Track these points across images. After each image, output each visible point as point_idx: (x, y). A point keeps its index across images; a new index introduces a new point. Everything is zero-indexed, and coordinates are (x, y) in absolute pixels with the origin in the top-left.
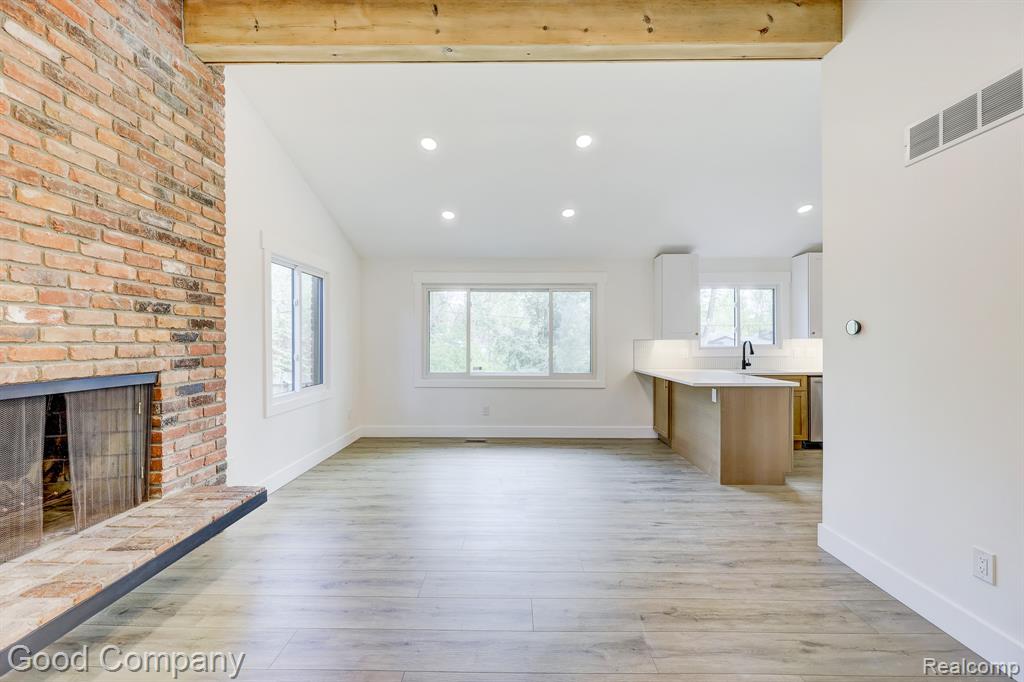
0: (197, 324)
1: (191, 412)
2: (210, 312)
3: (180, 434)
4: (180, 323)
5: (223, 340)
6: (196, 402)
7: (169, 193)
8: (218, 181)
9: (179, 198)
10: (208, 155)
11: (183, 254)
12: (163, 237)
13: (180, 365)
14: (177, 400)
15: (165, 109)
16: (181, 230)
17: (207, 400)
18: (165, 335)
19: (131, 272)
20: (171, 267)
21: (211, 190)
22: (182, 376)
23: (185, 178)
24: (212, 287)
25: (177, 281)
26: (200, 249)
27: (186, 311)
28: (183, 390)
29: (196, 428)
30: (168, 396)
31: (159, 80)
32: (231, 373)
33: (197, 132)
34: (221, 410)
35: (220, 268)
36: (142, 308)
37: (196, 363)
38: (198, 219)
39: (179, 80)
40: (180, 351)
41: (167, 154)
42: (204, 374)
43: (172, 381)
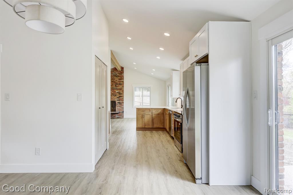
0: (119, 96)
1: (119, 105)
2: (121, 95)
3: (118, 106)
4: (118, 97)
5: (123, 98)
6: (119, 104)
7: (117, 85)
8: (123, 82)
9: (118, 85)
10: (121, 79)
11: (118, 90)
12: (116, 89)
13: (117, 100)
14: (117, 103)
15: (116, 78)
16: (118, 88)
17: (121, 104)
18: (116, 98)
19: (113, 93)
20: (117, 92)
21: (121, 83)
22: (118, 101)
23: (118, 83)
24: (122, 93)
25: (118, 93)
26: (120, 89)
27: (118, 95)
28: (118, 103)
29: (120, 106)
30: (116, 103)
31: (115, 75)
32: (124, 102)
33: (120, 78)
34: (123, 105)
35: (123, 90)
36: (114, 95)
37: (120, 100)
38: (120, 86)
39: (118, 74)
40: (118, 99)
41: (116, 82)
42: (121, 101)
43: (117, 102)
